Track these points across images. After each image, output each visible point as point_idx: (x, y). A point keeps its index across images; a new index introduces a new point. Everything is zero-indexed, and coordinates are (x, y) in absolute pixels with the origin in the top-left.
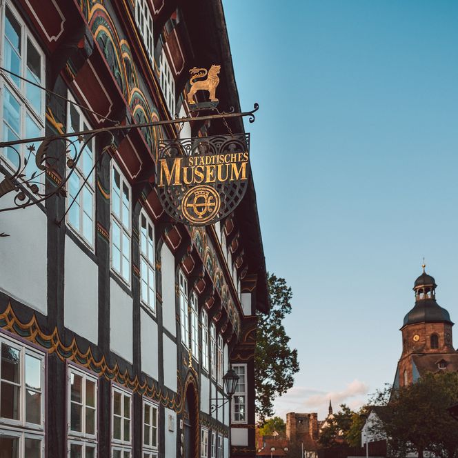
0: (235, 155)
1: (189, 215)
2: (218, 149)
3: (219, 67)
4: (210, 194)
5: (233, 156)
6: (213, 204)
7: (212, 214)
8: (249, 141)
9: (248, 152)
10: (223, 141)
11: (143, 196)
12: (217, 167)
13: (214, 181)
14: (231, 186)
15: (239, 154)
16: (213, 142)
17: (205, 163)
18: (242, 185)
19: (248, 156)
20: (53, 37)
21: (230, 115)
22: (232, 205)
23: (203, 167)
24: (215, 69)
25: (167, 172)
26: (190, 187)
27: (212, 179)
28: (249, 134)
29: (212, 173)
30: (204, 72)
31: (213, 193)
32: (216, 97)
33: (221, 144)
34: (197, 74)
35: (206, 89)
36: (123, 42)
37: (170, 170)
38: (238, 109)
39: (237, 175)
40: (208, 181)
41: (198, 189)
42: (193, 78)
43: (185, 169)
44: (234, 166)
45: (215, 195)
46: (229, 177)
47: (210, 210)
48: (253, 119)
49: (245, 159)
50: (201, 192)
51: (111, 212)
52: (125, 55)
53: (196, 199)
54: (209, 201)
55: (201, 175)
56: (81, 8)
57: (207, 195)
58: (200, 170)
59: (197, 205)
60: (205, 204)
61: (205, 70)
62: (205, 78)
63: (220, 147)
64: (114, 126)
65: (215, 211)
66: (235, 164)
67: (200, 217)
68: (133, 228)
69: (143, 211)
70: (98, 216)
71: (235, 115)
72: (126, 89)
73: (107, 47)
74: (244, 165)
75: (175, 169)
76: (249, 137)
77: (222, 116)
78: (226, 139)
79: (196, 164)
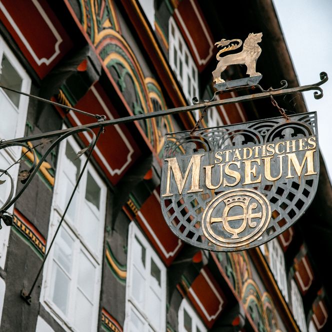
0: (294, 142)
1: (214, 235)
2: (264, 137)
3: (260, 35)
4: (253, 200)
5: (290, 144)
6: (259, 215)
7: (257, 230)
8: (316, 121)
9: (316, 136)
10: (272, 126)
11: (184, 282)
12: (263, 161)
13: (259, 181)
14: (289, 186)
15: (301, 141)
16: (255, 129)
17: (242, 157)
18: (310, 183)
19: (317, 141)
20: (44, 60)
21: (281, 92)
22: (292, 214)
23: (238, 164)
24: (255, 38)
25: (178, 175)
26: (217, 193)
27: (254, 177)
28: (315, 113)
29: (254, 171)
30: (238, 43)
31: (257, 198)
32: (257, 71)
33: (268, 130)
34: (227, 47)
35: (241, 63)
36: (149, 80)
37: (183, 171)
38: (294, 82)
39: (299, 169)
40: (248, 181)
41: (230, 195)
42: (221, 51)
43: (209, 168)
44: (293, 157)
45: (261, 202)
46: (285, 173)
47: (252, 224)
48: (319, 93)
49: (312, 145)
50: (236, 198)
51: (127, 298)
52: (153, 95)
53: (227, 209)
54: (250, 211)
55: (237, 175)
56: (84, 28)
57: (247, 202)
58: (233, 167)
59: (230, 219)
60: (243, 216)
61: (239, 40)
62: (240, 50)
63: (267, 134)
64: (97, 121)
65: (261, 225)
66: (294, 154)
67: (235, 236)
68: (167, 327)
69: (185, 304)
70: (104, 300)
71: (290, 90)
72: (153, 133)
73: (122, 78)
74: (309, 154)
75: (191, 170)
76: (316, 117)
77: (268, 94)
78: (277, 123)
79: (227, 160)
